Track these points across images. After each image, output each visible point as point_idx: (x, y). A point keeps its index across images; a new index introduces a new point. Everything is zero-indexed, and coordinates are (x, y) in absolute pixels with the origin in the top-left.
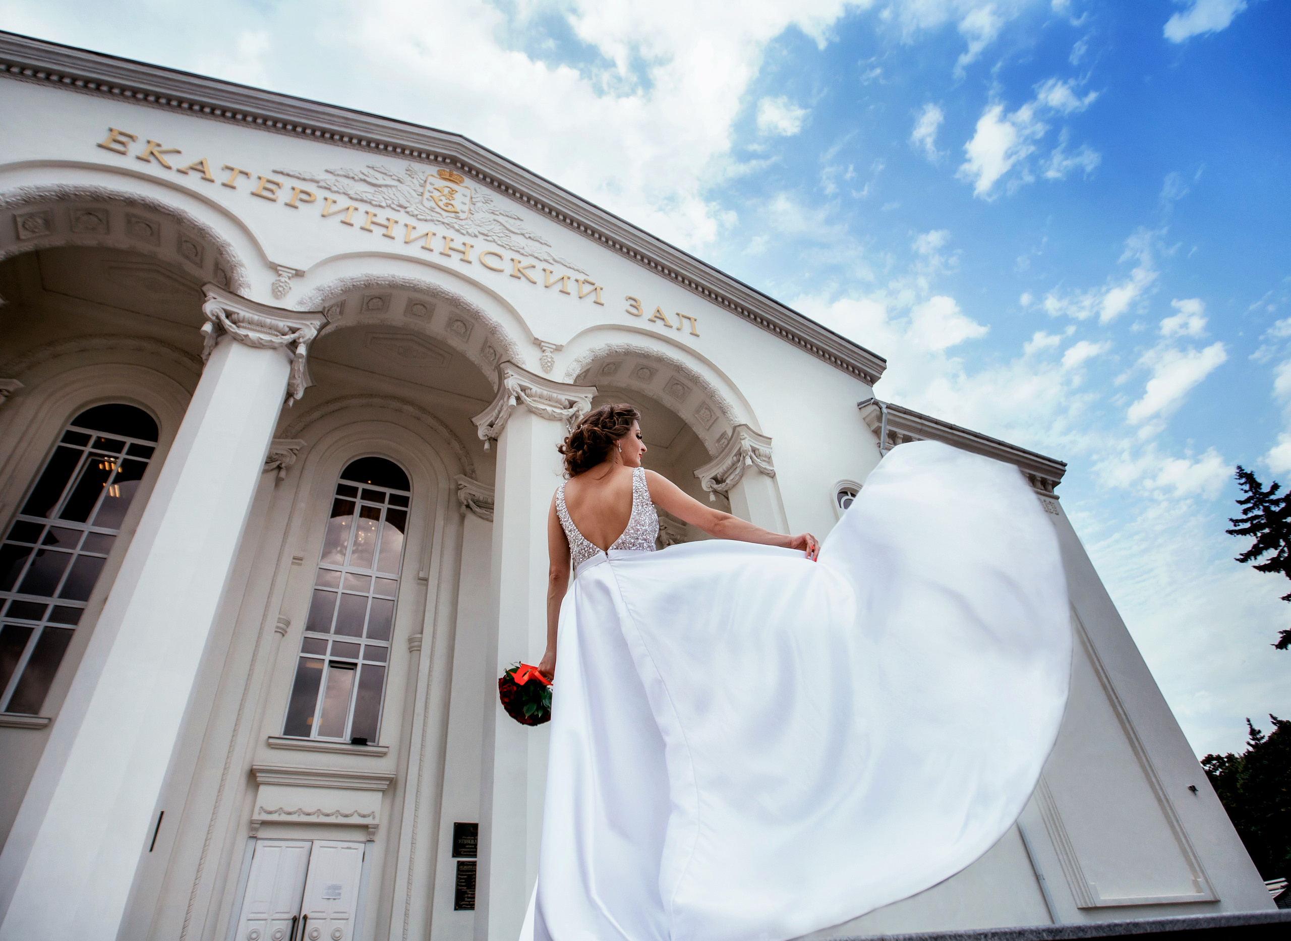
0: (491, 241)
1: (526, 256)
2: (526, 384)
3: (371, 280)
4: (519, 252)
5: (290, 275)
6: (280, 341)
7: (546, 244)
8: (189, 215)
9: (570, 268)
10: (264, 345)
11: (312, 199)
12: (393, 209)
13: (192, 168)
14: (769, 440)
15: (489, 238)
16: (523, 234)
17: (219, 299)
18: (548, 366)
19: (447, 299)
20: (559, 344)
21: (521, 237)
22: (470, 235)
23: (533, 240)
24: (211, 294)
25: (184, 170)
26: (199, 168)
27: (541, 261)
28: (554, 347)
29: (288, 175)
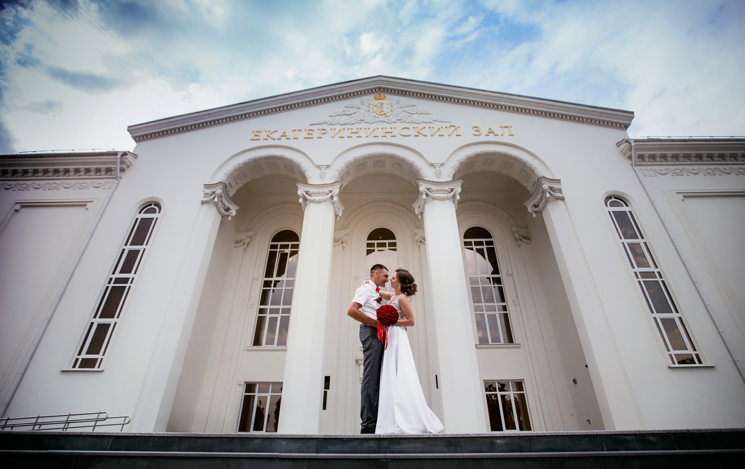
0: (403, 122)
1: (420, 123)
2: (429, 186)
3: (356, 159)
4: (416, 123)
5: (325, 168)
6: (327, 198)
7: (428, 114)
8: (285, 156)
9: (442, 122)
10: (321, 201)
11: (326, 132)
12: (359, 123)
13: (282, 136)
14: (559, 181)
15: (402, 121)
16: (417, 113)
17: (302, 187)
18: (439, 175)
19: (389, 157)
20: (442, 162)
21: (417, 114)
22: (393, 123)
23: (422, 114)
24: (299, 187)
25: (279, 138)
26: (284, 135)
27: (427, 123)
28: (440, 165)
29: (315, 124)
